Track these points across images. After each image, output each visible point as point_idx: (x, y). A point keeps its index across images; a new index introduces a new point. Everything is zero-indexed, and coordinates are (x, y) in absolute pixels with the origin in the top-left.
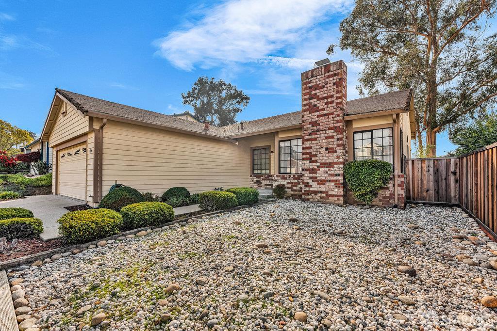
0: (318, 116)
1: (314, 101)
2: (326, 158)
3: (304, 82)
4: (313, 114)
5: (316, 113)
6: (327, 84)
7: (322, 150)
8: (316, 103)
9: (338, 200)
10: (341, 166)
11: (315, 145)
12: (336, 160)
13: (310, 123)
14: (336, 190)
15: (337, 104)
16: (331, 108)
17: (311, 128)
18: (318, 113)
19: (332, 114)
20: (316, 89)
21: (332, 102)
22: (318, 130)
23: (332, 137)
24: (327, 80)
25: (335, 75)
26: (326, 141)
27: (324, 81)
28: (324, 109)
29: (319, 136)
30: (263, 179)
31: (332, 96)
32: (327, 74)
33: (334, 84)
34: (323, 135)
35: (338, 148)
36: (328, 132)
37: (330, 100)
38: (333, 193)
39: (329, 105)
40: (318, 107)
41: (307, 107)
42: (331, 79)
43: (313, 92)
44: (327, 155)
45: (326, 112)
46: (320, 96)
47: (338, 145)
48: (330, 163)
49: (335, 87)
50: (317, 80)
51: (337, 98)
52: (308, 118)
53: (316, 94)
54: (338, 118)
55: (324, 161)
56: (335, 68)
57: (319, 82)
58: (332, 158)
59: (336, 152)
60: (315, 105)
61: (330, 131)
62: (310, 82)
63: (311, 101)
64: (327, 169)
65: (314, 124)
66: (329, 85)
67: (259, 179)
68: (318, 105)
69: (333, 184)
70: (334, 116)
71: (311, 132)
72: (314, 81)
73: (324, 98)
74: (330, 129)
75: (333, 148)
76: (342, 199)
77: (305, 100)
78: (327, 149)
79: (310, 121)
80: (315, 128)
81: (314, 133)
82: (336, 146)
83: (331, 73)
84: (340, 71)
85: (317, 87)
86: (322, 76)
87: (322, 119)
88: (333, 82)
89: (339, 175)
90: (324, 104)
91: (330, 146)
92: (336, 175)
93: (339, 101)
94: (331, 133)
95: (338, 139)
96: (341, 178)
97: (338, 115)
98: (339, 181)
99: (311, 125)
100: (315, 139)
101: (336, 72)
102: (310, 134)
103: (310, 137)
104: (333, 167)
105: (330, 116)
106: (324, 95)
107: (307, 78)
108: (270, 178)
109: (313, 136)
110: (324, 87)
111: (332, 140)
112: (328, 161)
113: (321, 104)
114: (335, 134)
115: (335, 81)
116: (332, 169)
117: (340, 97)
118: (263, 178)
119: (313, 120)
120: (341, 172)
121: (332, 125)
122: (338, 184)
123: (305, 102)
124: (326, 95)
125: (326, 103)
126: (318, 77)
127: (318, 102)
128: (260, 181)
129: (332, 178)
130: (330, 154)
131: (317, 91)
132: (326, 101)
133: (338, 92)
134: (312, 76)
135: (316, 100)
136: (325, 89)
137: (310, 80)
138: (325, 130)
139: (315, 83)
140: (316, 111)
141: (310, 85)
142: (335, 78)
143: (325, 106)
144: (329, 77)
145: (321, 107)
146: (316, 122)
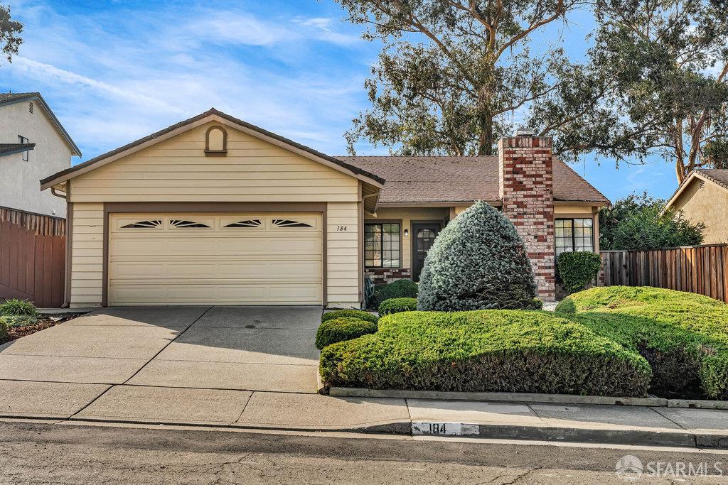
0: (525, 196)
1: (519, 177)
2: (535, 247)
3: (506, 149)
4: (518, 193)
5: (522, 192)
6: (535, 160)
7: (530, 237)
8: (522, 180)
9: (550, 296)
10: (552, 257)
11: (521, 230)
12: (546, 251)
13: (515, 203)
14: (547, 285)
15: (547, 186)
16: (539, 190)
17: (516, 210)
18: (525, 193)
19: (542, 196)
20: (521, 163)
21: (541, 183)
22: (525, 213)
23: (542, 223)
24: (535, 155)
25: (544, 152)
26: (535, 227)
27: (531, 155)
28: (532, 189)
29: (526, 220)
30: (388, 277)
31: (541, 176)
32: (536, 149)
33: (544, 162)
34: (531, 220)
35: (548, 237)
36: (536, 216)
37: (538, 179)
38: (544, 288)
39: (538, 186)
40: (525, 186)
41: (511, 182)
42: (540, 155)
43: (518, 166)
44: (536, 244)
45: (534, 193)
46: (527, 173)
47: (549, 234)
48: (539, 254)
49: (544, 166)
50: (523, 152)
51: (547, 179)
52: (511, 196)
53: (522, 168)
54: (548, 203)
55: (532, 251)
56: (544, 145)
57: (525, 156)
58: (542, 248)
59: (546, 241)
60: (521, 182)
61: (539, 216)
62: (514, 152)
63: (515, 176)
64: (537, 260)
65: (520, 205)
66: (537, 162)
67: (381, 277)
68: (525, 183)
69: (543, 278)
70: (544, 199)
71: (516, 214)
72: (520, 153)
73: (532, 176)
74: (539, 213)
75: (542, 236)
76: (553, 294)
77: (508, 173)
78: (536, 237)
79: (515, 200)
80: (521, 210)
81: (520, 215)
82: (546, 234)
83: (540, 149)
84: (549, 149)
85: (522, 160)
86: (529, 149)
87: (530, 200)
88: (542, 159)
89: (550, 268)
90: (532, 183)
91: (540, 234)
92: (546, 268)
93: (549, 183)
94: (541, 218)
95: (548, 227)
96: (552, 271)
97: (548, 199)
98: (550, 274)
99: (515, 206)
100: (522, 224)
101: (545, 149)
102: (515, 217)
103: (515, 220)
104: (543, 258)
105: (540, 199)
106: (532, 173)
107: (511, 146)
108: (403, 274)
109: (519, 220)
110: (531, 162)
111: (542, 227)
112: (537, 251)
113: (528, 182)
114: (545, 220)
115: (544, 159)
116: (542, 260)
117: (551, 179)
118: (389, 274)
119: (519, 200)
120: (552, 264)
121: (541, 210)
122: (548, 278)
123: (509, 176)
124: (534, 173)
125: (534, 183)
126: (525, 149)
127: (525, 179)
128: (382, 279)
129: (542, 271)
130: (540, 243)
131: (523, 166)
132: (534, 180)
133: (547, 173)
134: (517, 146)
135: (522, 176)
136: (533, 166)
137: (514, 149)
138: (533, 214)
139: (520, 156)
140: (522, 190)
141: (515, 156)
142: (544, 155)
143: (533, 186)
144: (537, 152)
145: (528, 186)
146: (522, 202)
